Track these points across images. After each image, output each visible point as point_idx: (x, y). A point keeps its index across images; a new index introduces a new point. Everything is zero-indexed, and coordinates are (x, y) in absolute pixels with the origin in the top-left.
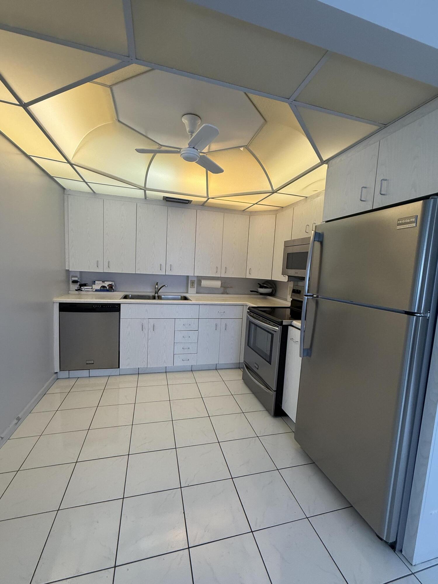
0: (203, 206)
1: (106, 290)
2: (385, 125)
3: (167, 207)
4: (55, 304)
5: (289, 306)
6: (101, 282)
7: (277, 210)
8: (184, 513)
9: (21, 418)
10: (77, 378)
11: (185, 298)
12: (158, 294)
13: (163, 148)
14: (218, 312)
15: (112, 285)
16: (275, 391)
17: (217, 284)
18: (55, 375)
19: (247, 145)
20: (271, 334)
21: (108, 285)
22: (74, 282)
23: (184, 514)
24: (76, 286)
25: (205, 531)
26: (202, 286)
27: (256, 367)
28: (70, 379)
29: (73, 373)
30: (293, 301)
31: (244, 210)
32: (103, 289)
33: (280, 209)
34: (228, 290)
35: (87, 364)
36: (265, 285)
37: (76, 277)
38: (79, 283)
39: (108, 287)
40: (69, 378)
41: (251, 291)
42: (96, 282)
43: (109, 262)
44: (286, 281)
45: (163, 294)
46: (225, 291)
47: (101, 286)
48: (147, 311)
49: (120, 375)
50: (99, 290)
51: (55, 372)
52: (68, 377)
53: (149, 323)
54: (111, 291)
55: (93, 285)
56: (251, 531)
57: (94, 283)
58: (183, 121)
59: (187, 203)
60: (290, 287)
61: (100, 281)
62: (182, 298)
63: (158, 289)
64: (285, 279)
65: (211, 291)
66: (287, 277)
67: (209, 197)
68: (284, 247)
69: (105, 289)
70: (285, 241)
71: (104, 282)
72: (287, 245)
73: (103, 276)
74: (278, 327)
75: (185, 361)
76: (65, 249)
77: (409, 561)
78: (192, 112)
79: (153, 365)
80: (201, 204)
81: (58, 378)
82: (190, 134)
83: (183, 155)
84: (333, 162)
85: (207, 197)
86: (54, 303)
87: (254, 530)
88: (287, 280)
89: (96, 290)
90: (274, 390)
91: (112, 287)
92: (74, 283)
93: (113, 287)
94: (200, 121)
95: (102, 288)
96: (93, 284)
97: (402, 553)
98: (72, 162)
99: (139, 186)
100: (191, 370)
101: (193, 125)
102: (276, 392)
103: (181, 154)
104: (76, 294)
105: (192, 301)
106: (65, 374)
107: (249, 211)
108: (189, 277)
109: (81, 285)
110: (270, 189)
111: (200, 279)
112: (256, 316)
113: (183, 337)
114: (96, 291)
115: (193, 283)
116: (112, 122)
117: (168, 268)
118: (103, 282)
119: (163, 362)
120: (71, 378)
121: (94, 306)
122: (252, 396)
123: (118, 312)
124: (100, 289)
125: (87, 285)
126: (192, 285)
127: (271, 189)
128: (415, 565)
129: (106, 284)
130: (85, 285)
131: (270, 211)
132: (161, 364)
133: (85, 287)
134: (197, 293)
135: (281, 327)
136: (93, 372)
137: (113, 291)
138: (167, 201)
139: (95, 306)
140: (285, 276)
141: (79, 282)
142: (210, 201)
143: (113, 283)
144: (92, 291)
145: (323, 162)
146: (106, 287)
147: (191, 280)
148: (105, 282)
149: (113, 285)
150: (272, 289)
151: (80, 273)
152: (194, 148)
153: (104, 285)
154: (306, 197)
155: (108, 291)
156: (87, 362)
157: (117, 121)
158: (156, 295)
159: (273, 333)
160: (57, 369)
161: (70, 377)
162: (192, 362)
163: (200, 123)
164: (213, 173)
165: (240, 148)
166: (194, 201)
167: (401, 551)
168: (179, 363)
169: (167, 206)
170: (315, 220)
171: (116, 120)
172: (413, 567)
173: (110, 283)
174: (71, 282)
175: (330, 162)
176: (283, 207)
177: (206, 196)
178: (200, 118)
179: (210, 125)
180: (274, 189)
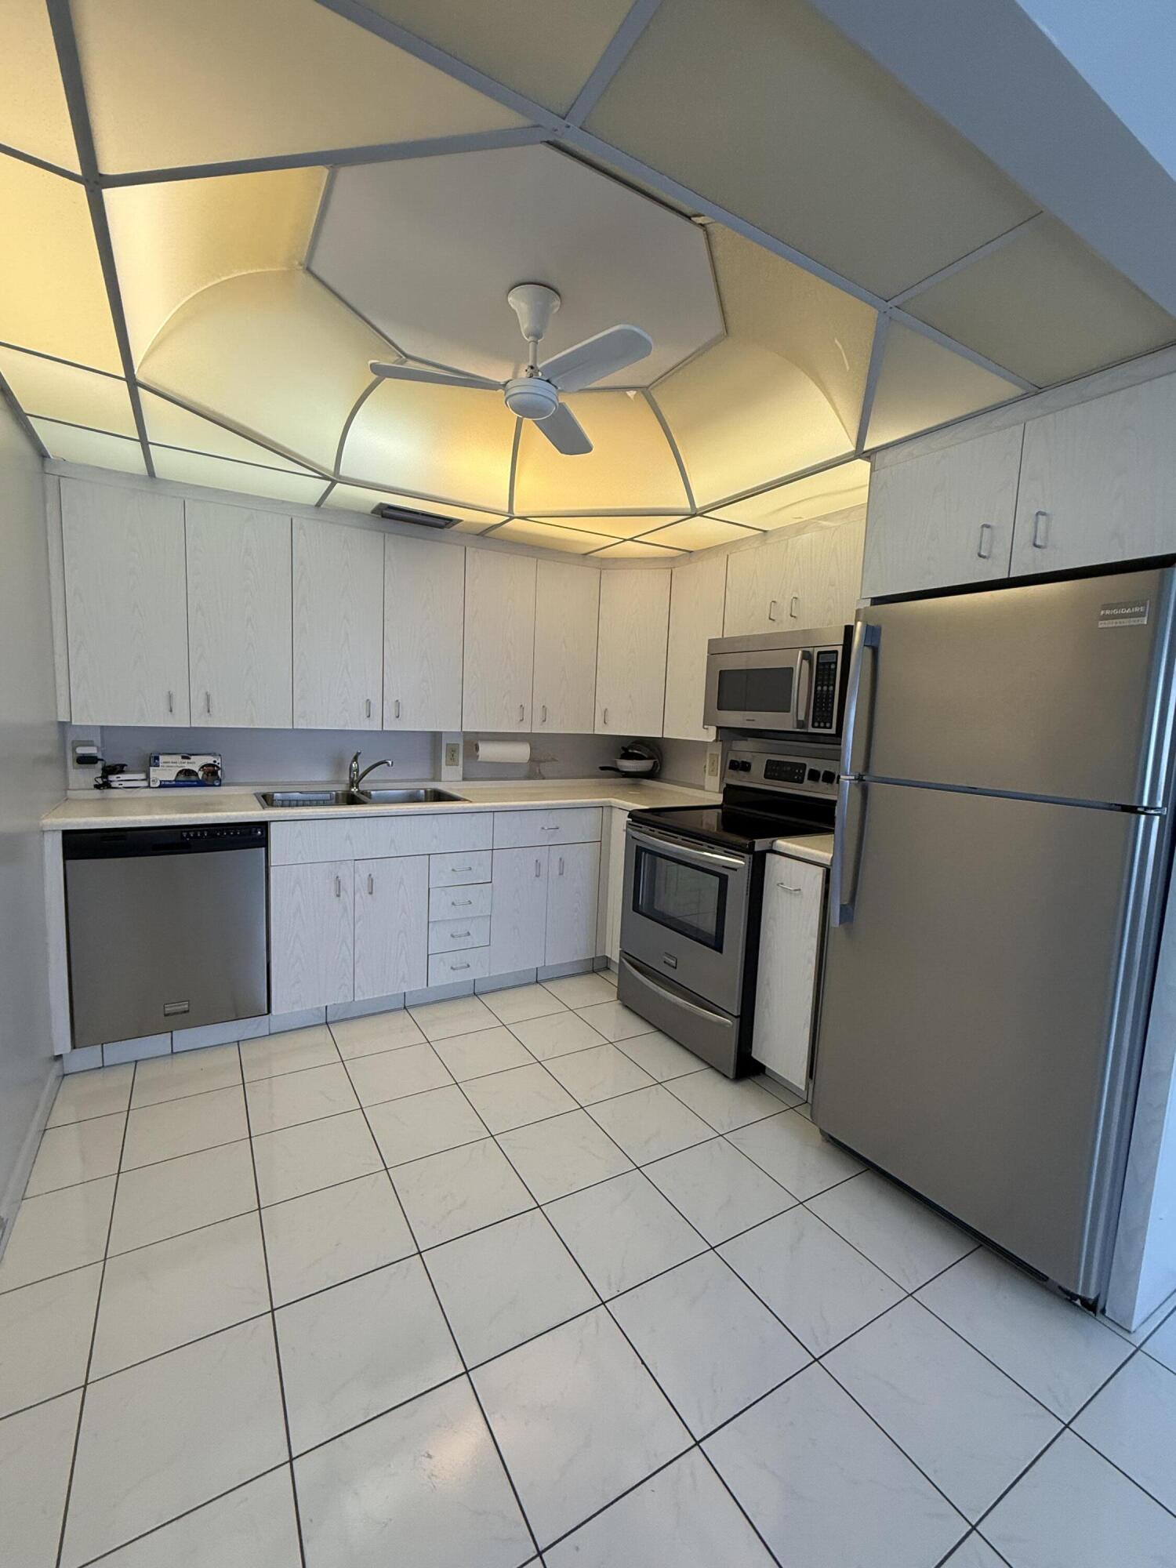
0: (484, 534)
1: (195, 783)
2: (1040, 390)
3: (382, 534)
4: (45, 834)
5: (720, 803)
6: (178, 758)
7: (673, 559)
8: (643, 1363)
9: (7, 1220)
10: (130, 1062)
11: (439, 796)
12: (357, 787)
13: (411, 365)
14: (543, 828)
15: (213, 766)
16: (736, 1017)
17: (521, 752)
18: (57, 1065)
19: (647, 384)
20: (716, 876)
21: (202, 767)
22: (85, 760)
23: (643, 1366)
24: (94, 773)
25: (715, 1391)
26: (479, 760)
27: (669, 965)
28: (107, 1069)
29: (117, 1051)
30: (729, 791)
31: (586, 554)
32: (186, 779)
33: (681, 556)
34: (545, 768)
35: (166, 1015)
36: (636, 751)
37: (90, 744)
38: (99, 765)
39: (200, 774)
40: (103, 1066)
41: (602, 768)
42: (161, 757)
43: (208, 697)
44: (711, 741)
45: (375, 786)
46: (537, 771)
47: (181, 769)
48: (348, 837)
49: (270, 1034)
50: (174, 783)
51: (56, 1054)
52: (101, 1065)
53: (356, 875)
54: (214, 786)
55: (151, 768)
56: (813, 1359)
57: (154, 760)
58: (512, 306)
59: (441, 527)
60: (711, 754)
61: (174, 757)
62: (429, 794)
63: (358, 772)
64: (709, 735)
65: (501, 772)
66: (713, 730)
67: (515, 516)
68: (707, 654)
69: (193, 778)
70: (709, 640)
71: (189, 758)
72: (716, 648)
73: (184, 741)
74: (743, 857)
75: (458, 971)
76: (53, 653)
77: (1122, 1328)
78: (539, 279)
79: (368, 993)
80: (478, 532)
81: (66, 1073)
82: (531, 338)
83: (511, 398)
84: (889, 456)
85: (509, 512)
86: (43, 832)
87: (819, 1355)
88: (714, 738)
89: (163, 783)
90: (736, 1014)
91: (215, 773)
92: (83, 766)
93: (219, 772)
94: (557, 302)
95: (182, 778)
96: (150, 766)
97: (1107, 1315)
98: (140, 376)
99: (322, 468)
100: (472, 992)
101: (541, 316)
102: (739, 1019)
103: (509, 394)
104: (92, 800)
105: (471, 802)
106: (89, 1056)
107: (600, 556)
108: (443, 735)
109: (110, 770)
110: (685, 505)
111: (472, 742)
112: (660, 833)
113: (453, 904)
114: (160, 787)
115: (452, 751)
116: (285, 269)
117: (390, 711)
118: (183, 757)
119: (399, 981)
120: (108, 1066)
121: (185, 834)
122: (658, 1039)
123: (263, 849)
124: (175, 780)
125: (125, 768)
126: (452, 760)
127: (689, 506)
128: (1134, 1332)
129: (194, 763)
130: (119, 769)
131: (655, 559)
132: (393, 988)
133: (123, 777)
134: (464, 779)
135: (751, 856)
136: (186, 1038)
137: (220, 785)
138: (384, 516)
139: (188, 832)
140: (707, 729)
141: (102, 760)
142: (516, 524)
143: (219, 761)
144: (149, 787)
145: (860, 453)
146: (193, 772)
147: (447, 745)
148: (192, 757)
149: (220, 766)
150: (652, 761)
151: (102, 732)
152: (548, 381)
153: (187, 767)
154: (765, 531)
155: (201, 784)
156: (168, 1010)
157: (301, 268)
158: (353, 790)
159: (726, 873)
160: (63, 1045)
161: (105, 1065)
162: (477, 973)
163: (557, 309)
164: (561, 452)
165: (628, 393)
166: (466, 522)
167: (1103, 1311)
168: (443, 976)
169: (380, 531)
170: (797, 591)
171: (301, 264)
172: (1133, 1335)
173: (210, 760)
174: (70, 762)
175: (878, 455)
176: (691, 552)
177: (507, 509)
178: (559, 295)
179: (636, 329)
180: (697, 506)
